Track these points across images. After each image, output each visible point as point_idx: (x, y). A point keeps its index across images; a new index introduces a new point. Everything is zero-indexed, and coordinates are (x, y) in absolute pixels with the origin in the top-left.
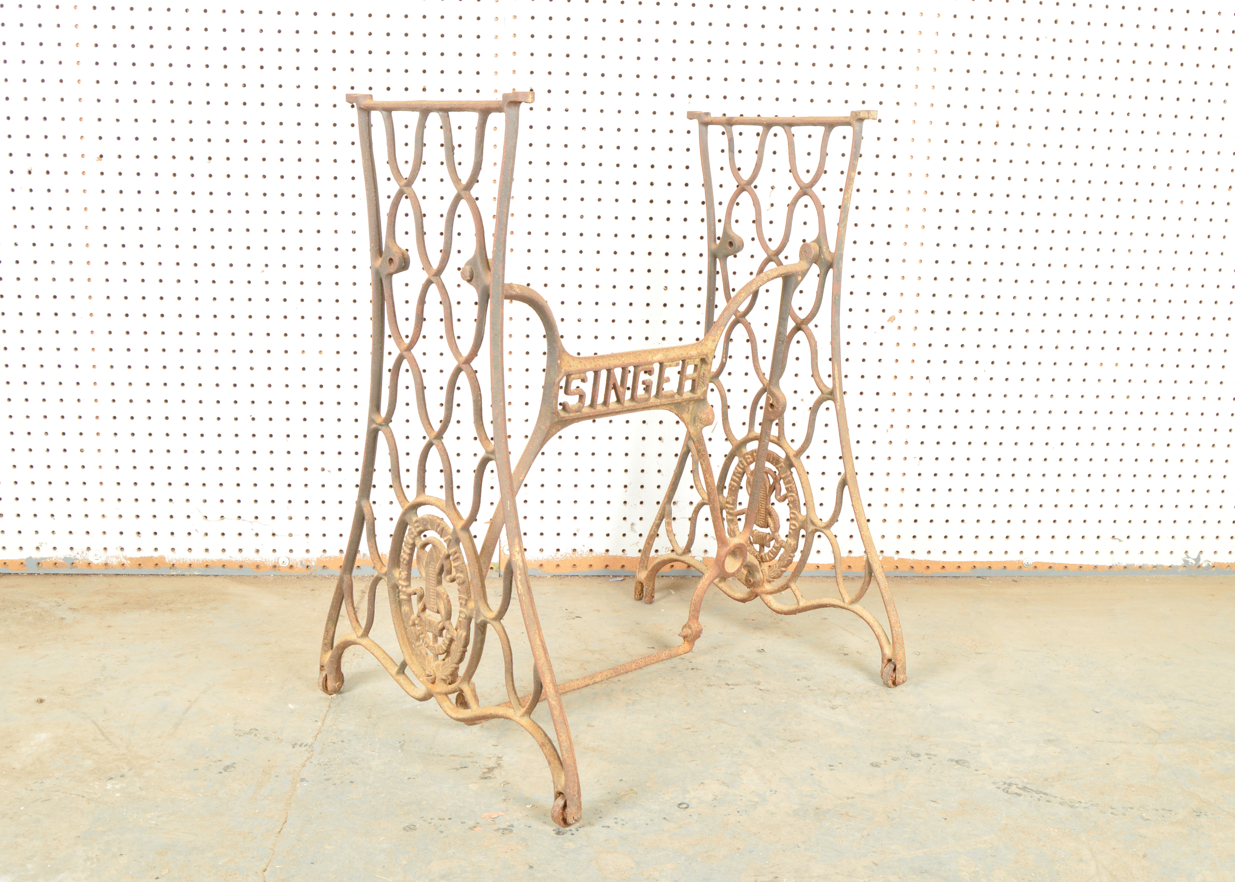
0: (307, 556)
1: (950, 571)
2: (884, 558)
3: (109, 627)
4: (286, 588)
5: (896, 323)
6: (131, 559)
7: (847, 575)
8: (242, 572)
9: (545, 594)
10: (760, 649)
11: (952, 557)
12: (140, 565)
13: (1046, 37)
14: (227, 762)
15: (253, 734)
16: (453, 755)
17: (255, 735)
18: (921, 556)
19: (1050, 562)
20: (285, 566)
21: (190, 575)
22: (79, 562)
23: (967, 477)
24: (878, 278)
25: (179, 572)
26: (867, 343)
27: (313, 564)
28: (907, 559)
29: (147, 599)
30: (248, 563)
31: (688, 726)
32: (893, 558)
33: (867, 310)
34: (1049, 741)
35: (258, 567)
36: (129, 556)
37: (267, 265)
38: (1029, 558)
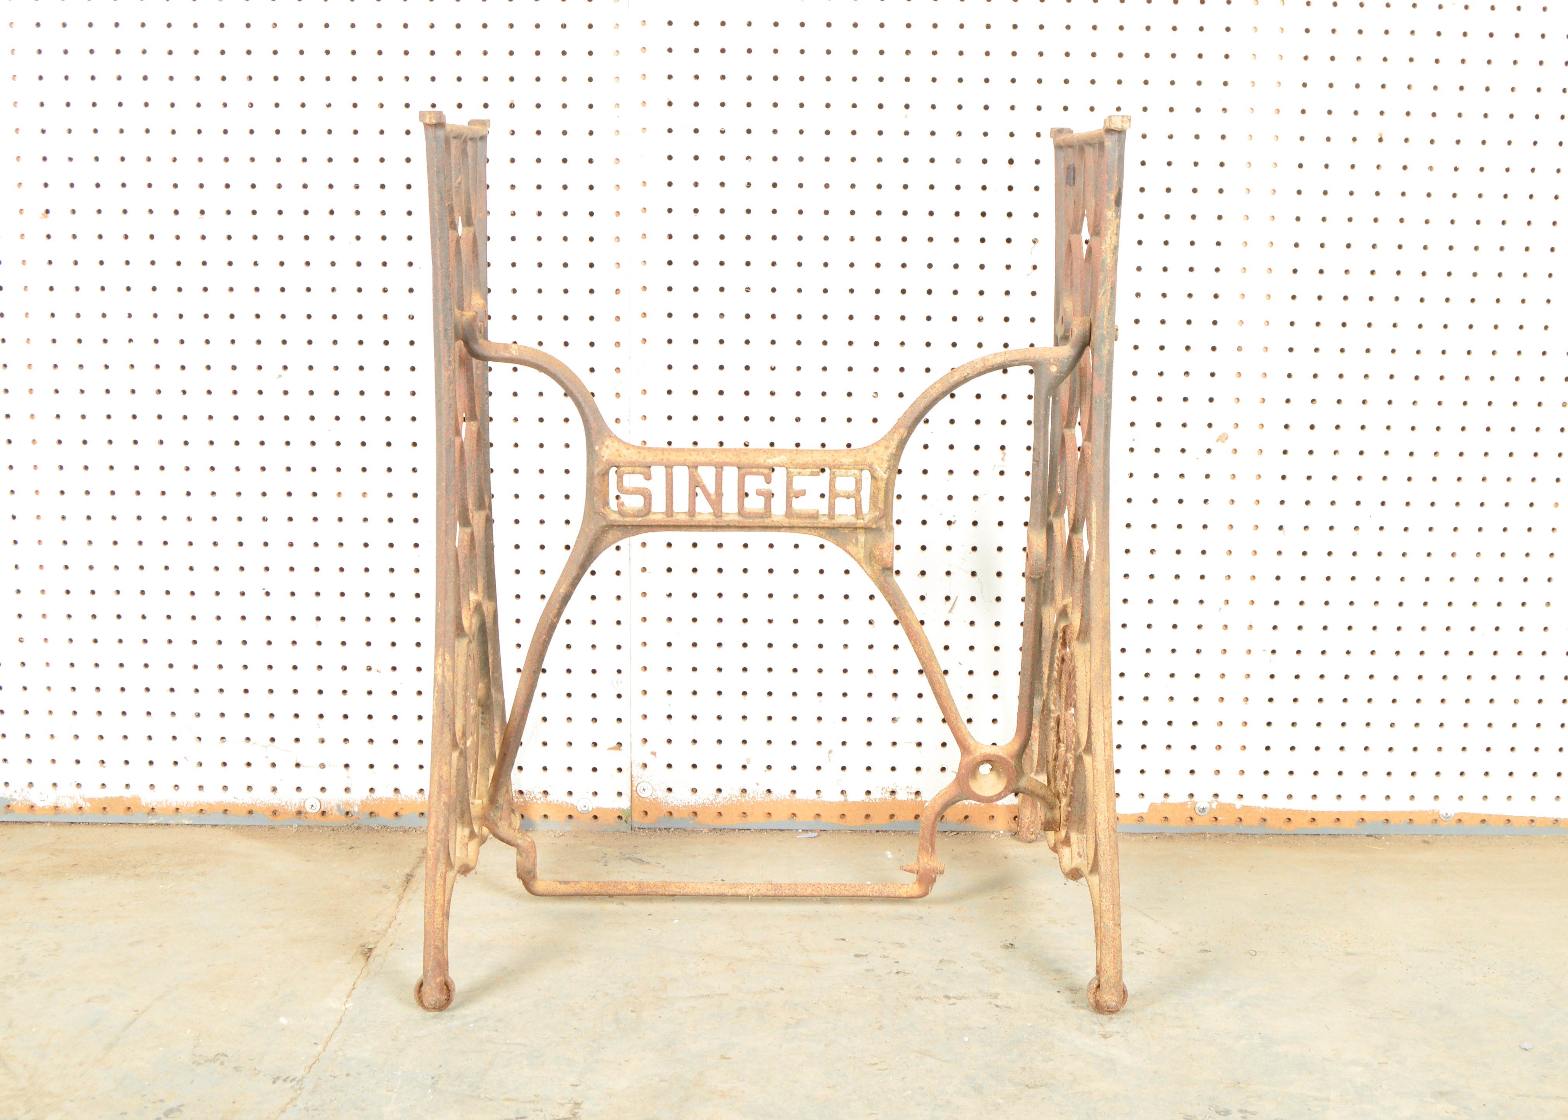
0: (346, 797)
1: (1324, 825)
2: (1220, 805)
3: (44, 899)
4: (313, 845)
5: (1230, 445)
6: (91, 800)
7: (1162, 831)
8: (251, 821)
9: (695, 856)
10: (1007, 943)
11: (1326, 805)
12: (105, 808)
13: (1454, 4)
14: (172, 1104)
15: (219, 1062)
16: (508, 1099)
17: (222, 1063)
18: (1278, 802)
19: (1483, 812)
20: (315, 811)
21: (177, 825)
22: (17, 803)
23: (1347, 681)
24: (1200, 374)
25: (161, 820)
26: (1185, 475)
27: (356, 809)
28: (1255, 807)
29: (106, 860)
30: (260, 807)
31: (875, 1060)
32: (1234, 805)
33: (1184, 425)
34: (1441, 1094)
35: (275, 813)
36: (88, 796)
37: (285, 368)
38: (1449, 808)
